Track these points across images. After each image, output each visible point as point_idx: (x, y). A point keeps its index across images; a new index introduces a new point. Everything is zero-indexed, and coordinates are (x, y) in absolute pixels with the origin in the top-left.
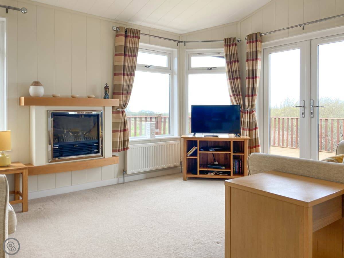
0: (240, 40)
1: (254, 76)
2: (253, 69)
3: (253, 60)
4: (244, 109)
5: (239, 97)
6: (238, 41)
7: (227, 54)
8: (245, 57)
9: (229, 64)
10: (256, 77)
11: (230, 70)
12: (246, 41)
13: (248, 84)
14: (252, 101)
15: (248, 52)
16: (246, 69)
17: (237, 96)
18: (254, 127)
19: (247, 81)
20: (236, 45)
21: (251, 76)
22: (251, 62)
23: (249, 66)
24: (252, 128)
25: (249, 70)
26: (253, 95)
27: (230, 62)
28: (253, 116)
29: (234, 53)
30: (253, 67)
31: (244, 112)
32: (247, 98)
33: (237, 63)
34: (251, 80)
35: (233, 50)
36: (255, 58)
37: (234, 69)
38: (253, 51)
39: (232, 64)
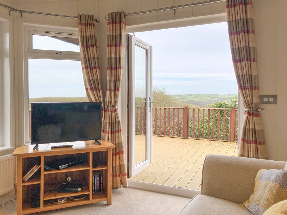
0: (99, 20)
1: (118, 66)
2: (116, 57)
3: (116, 46)
4: (105, 106)
5: (98, 91)
6: (96, 21)
7: (82, 35)
8: (105, 42)
9: (85, 48)
10: (120, 68)
11: (87, 57)
12: (107, 22)
13: (109, 75)
14: (115, 96)
15: (109, 35)
16: (107, 57)
17: (96, 89)
18: (117, 129)
19: (108, 71)
20: (94, 25)
21: (113, 66)
22: (114, 48)
23: (111, 53)
24: (115, 131)
25: (111, 58)
26: (116, 90)
27: (86, 46)
28: (115, 116)
29: (91, 35)
30: (116, 54)
31: (104, 110)
32: (108, 93)
33: (95, 48)
34: (113, 71)
35: (90, 31)
36: (118, 43)
37: (92, 56)
38: (116, 34)
39: (89, 49)
